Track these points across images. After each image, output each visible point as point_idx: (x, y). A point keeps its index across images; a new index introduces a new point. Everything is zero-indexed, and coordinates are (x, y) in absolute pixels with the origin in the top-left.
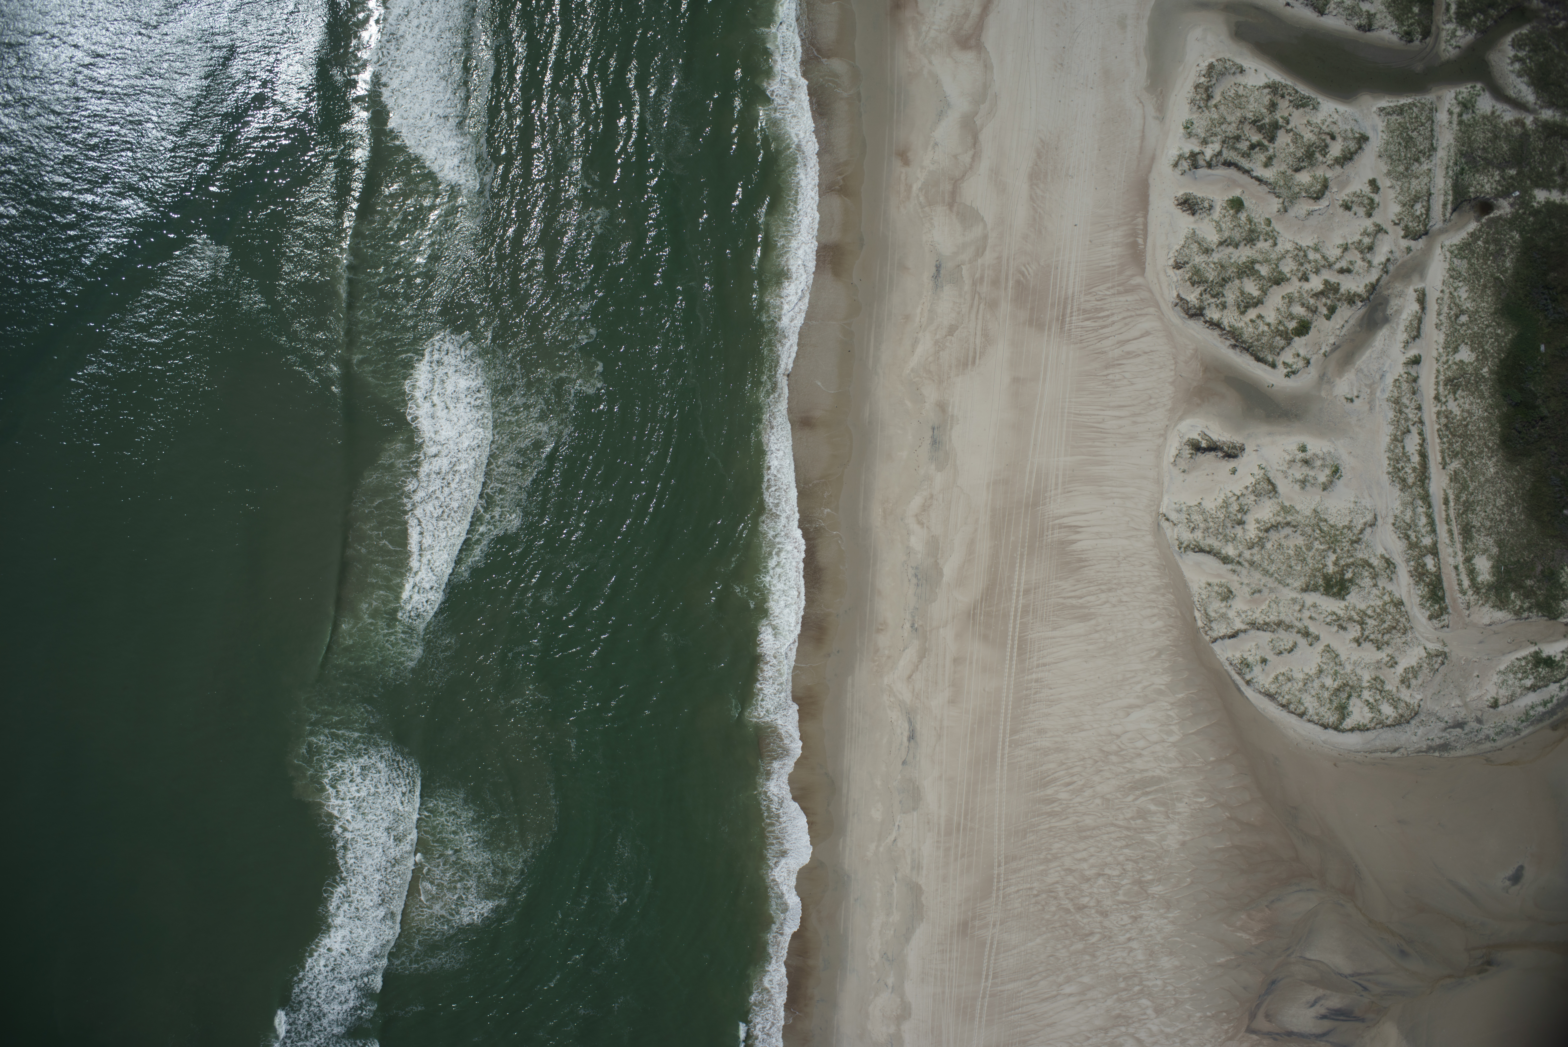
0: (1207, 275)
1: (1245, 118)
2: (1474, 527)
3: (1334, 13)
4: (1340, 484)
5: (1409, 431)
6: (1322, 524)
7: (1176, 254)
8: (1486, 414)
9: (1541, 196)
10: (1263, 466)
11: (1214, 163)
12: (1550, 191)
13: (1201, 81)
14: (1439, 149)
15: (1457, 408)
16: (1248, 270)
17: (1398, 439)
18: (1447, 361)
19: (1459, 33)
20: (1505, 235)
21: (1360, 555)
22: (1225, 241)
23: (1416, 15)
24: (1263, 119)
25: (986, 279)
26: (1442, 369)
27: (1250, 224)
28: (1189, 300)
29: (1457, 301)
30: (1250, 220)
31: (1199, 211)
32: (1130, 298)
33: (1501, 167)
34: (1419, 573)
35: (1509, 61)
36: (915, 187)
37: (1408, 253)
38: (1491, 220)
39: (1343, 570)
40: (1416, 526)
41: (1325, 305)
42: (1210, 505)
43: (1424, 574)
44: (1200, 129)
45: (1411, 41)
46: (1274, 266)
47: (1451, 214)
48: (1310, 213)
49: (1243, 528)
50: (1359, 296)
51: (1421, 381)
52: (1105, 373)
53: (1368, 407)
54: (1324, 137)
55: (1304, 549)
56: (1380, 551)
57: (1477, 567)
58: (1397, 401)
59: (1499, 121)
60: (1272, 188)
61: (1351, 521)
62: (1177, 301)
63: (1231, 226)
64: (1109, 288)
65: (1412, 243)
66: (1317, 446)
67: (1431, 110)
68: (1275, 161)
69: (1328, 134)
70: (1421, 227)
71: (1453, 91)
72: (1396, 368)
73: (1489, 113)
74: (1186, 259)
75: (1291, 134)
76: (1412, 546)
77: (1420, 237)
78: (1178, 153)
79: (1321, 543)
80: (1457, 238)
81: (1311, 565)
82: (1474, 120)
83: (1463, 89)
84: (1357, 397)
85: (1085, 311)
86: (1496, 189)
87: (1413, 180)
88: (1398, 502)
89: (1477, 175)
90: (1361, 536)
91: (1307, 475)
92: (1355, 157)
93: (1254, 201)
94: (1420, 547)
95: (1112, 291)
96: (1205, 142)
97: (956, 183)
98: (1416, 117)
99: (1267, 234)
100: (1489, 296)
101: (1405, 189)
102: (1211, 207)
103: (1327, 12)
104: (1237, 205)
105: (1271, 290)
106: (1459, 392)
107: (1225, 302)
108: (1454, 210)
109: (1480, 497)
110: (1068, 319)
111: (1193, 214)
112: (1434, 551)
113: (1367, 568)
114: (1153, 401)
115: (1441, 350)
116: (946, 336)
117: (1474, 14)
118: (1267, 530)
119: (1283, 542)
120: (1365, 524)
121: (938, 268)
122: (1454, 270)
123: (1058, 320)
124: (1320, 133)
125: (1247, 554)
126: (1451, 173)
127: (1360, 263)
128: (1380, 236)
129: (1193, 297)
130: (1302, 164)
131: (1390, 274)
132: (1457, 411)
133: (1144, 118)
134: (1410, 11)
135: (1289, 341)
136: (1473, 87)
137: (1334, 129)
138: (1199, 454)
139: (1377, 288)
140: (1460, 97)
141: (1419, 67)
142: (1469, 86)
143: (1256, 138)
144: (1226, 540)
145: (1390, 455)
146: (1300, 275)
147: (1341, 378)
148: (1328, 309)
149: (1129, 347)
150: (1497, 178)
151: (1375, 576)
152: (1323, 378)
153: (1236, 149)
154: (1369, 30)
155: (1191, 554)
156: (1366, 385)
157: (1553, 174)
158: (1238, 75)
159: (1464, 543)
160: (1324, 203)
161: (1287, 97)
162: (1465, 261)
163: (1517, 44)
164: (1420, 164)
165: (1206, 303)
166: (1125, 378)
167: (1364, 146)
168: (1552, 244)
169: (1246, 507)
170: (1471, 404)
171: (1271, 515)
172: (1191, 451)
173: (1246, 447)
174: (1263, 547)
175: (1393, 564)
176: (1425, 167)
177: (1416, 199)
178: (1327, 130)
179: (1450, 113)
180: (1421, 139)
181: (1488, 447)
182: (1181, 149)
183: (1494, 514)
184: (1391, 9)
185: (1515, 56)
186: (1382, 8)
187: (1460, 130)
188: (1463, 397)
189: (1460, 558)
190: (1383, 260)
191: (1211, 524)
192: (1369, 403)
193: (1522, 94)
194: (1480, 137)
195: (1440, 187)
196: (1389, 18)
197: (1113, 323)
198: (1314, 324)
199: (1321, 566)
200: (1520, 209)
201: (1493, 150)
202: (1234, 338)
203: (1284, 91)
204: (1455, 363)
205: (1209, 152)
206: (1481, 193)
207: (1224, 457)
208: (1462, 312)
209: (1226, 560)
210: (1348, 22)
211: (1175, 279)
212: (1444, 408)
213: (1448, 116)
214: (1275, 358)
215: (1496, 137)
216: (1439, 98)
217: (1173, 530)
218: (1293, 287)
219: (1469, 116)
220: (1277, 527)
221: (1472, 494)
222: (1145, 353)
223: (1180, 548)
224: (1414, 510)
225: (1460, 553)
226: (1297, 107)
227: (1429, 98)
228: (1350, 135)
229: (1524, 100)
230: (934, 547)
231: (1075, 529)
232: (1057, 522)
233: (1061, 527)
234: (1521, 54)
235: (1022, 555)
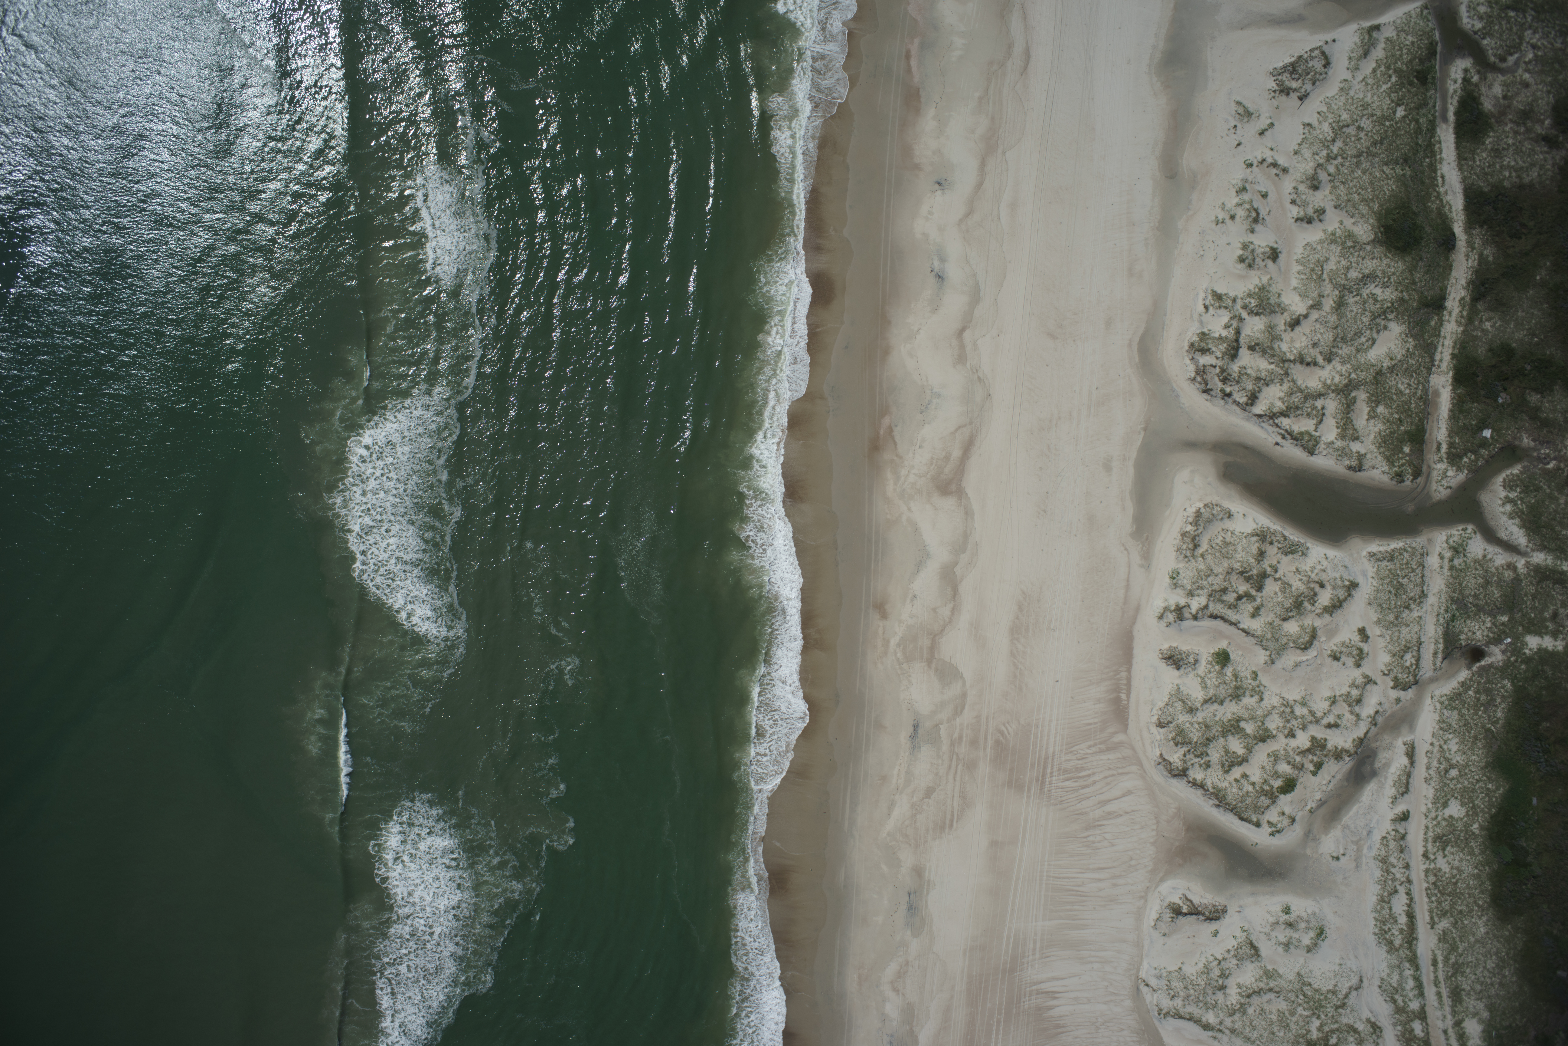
0: (1191, 735)
1: (1232, 569)
2: (1464, 990)
3: (1324, 453)
4: (1325, 945)
5: (1396, 891)
6: (1305, 988)
7: (1160, 713)
8: (1476, 871)
9: (1533, 642)
10: (1245, 928)
11: (1200, 615)
12: (1542, 637)
13: (1187, 529)
14: (1430, 595)
15: (1446, 865)
16: (1233, 727)
17: (1385, 900)
18: (1436, 817)
19: (1450, 473)
20: (1496, 685)
21: (1345, 1020)
22: (1211, 699)
23: (1407, 455)
24: (1251, 570)
25: (964, 739)
26: (1430, 826)
27: (1236, 681)
28: (1172, 760)
29: (1447, 754)
30: (1236, 676)
31: (1184, 666)
32: (1112, 756)
33: (1493, 614)
34: (1406, 1039)
35: (1500, 502)
36: (893, 642)
37: (1397, 704)
38: (1482, 668)
39: (1327, 1036)
40: (1403, 990)
41: (1312, 762)
42: (1190, 970)
43: (1411, 1040)
44: (1186, 580)
45: (1403, 481)
46: (1260, 724)
47: (1442, 663)
48: (1297, 665)
49: (1224, 993)
50: (1347, 751)
51: (1409, 837)
52: (1085, 834)
53: (1354, 864)
54: (1312, 585)
55: (1287, 1013)
56: (1366, 1014)
57: (1467, 1030)
58: (1384, 861)
59: (1490, 565)
60: (1260, 641)
61: (1336, 985)
62: (1160, 760)
63: (1217, 683)
64: (1090, 746)
65: (1401, 694)
66: (1302, 906)
67: (1422, 555)
68: (1262, 611)
69: (1317, 582)
70: (1411, 678)
71: (1444, 533)
72: (1384, 826)
73: (1480, 557)
74: (1169, 719)
75: (1279, 582)
76: (1399, 1010)
77: (1410, 687)
78: (1163, 605)
79: (1305, 1009)
80: (1448, 687)
81: (1294, 1031)
82: (1466, 564)
83: (1454, 532)
84: (1344, 855)
85: (1066, 771)
86: (1487, 636)
87: (1403, 628)
88: (1385, 964)
89: (1468, 622)
90: (1346, 1000)
91: (1291, 938)
92: (1345, 604)
93: (1240, 653)
94: (1407, 1013)
95: (1094, 749)
96: (1191, 594)
97: (935, 638)
98: (1407, 564)
99: (1253, 690)
100: (1480, 749)
101: (1395, 639)
102: (1196, 661)
103: (1316, 452)
104: (1223, 658)
105: (1256, 747)
106: (1448, 848)
107: (1209, 761)
108: (1444, 658)
109: (1470, 959)
110: (1048, 780)
111: (1178, 669)
112: (1422, 1015)
113: (1352, 1033)
114: (1133, 863)
115: (1430, 806)
116: (923, 799)
117: (1465, 454)
118: (1249, 996)
119: (1265, 1006)
120: (1350, 988)
121: (916, 727)
122: (1444, 722)
123: (1037, 780)
124: (1309, 582)
125: (1228, 1022)
126: (1441, 620)
127: (1348, 715)
128: (1368, 687)
129: (1176, 757)
130: (1290, 614)
131: (1378, 726)
132: (1446, 868)
133: (1129, 566)
134: (1401, 451)
135: (1273, 799)
136: (1465, 530)
137: (1324, 577)
138: (1180, 917)
139: (1366, 741)
140: (1451, 541)
141: (1410, 508)
142: (1460, 528)
143: (1243, 588)
144: (1207, 1007)
145: (1376, 915)
146: (1286, 732)
147: (1326, 834)
148: (1315, 765)
149: (1109, 808)
150: (1489, 625)
151: (1360, 1042)
152: (1308, 834)
153: (1222, 601)
154: (1359, 471)
155: (1171, 1020)
156: (1352, 842)
157: (1545, 620)
158: (1226, 521)
159: (1453, 1007)
160: (1312, 653)
161: (1276, 544)
162: (1455, 712)
163: (1509, 485)
164: (1411, 610)
165: (1189, 764)
166: (1105, 839)
167: (1353, 592)
168: (1544, 692)
169: (1227, 972)
170: (1461, 860)
171: (1253, 979)
172: (1172, 915)
173: (1228, 908)
174: (1244, 1013)
175: (1380, 1028)
176: (1416, 614)
177: (1406, 649)
178: (1316, 579)
179: (1442, 557)
180: (1411, 585)
181: (1478, 906)
182: (1166, 600)
183: (1484, 977)
184: (1382, 450)
185: (1507, 497)
186: (1373, 448)
187: (1451, 576)
188: (1453, 854)
189: (1450, 1022)
190: (1372, 712)
191: (1192, 991)
192: (1355, 860)
193: (1513, 537)
194: (1471, 583)
195: (1430, 635)
196: (1380, 458)
197: (1095, 782)
198: (1301, 780)
199: (1304, 1032)
200: (1512, 656)
201: (1485, 597)
202: (1217, 799)
203: (1273, 538)
204: (1445, 819)
205: (1196, 604)
206: (1472, 640)
207: (1206, 920)
208: (1452, 766)
209: (1207, 1027)
210: (1338, 463)
211: (1158, 738)
212: (1432, 866)
213: (1439, 561)
214: (1260, 817)
215: (1488, 583)
216: (1430, 541)
217: (1153, 996)
218: (1279, 744)
219: (1461, 560)
220: (1259, 993)
221: (1461, 955)
222: (1127, 813)
223: (1159, 1014)
224: (1401, 974)
225: (1449, 1017)
226: (1286, 554)
227: (1418, 542)
228: (1339, 583)
229: (1516, 543)
230: (909, 1013)
231: (1052, 995)
232: (1034, 988)
233: (1038, 992)
234: (1513, 495)
235: (998, 1022)
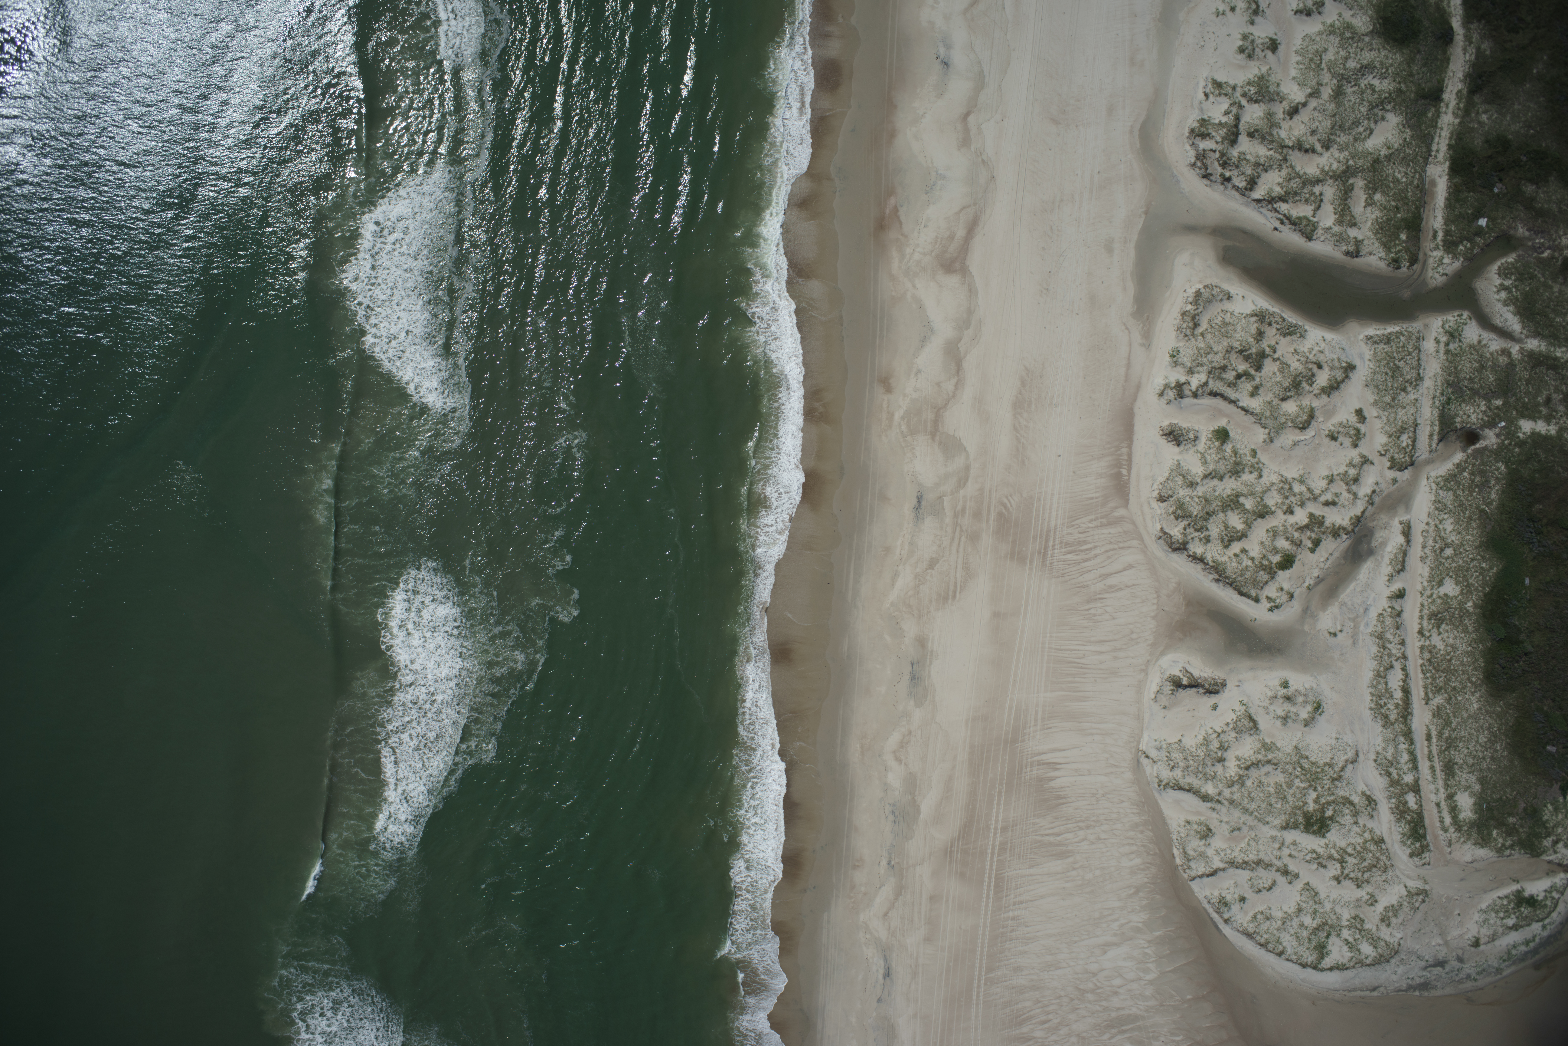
0: (1191, 509)
1: (1232, 348)
2: (1456, 763)
3: (1322, 238)
4: (1322, 720)
5: (1392, 667)
6: (1302, 761)
7: (1160, 487)
8: (1470, 649)
9: (1526, 426)
10: (1244, 702)
11: (1199, 393)
12: (1536, 422)
13: (1188, 309)
14: (1426, 378)
15: (1441, 643)
16: (1233, 503)
17: (1381, 675)
18: (1432, 595)
19: (1446, 261)
20: (1490, 467)
21: (1341, 793)
22: (1210, 474)
23: (1403, 242)
24: (1250, 348)
25: (968, 511)
26: (1426, 603)
27: (1236, 457)
28: (1172, 534)
29: (1442, 534)
30: (1235, 453)
31: (1184, 442)
32: (1113, 530)
33: (1487, 398)
34: (1400, 811)
35: (1495, 290)
36: (897, 416)
37: (1394, 484)
38: (1477, 451)
39: (1323, 808)
40: (1398, 763)
41: (1310, 538)
42: (1190, 742)
43: (1405, 812)
44: (1186, 358)
45: (1399, 268)
46: (1259, 499)
47: (1438, 445)
48: (1296, 444)
49: (1223, 766)
50: (1344, 529)
51: (1405, 615)
52: (1087, 607)
53: (1351, 641)
54: (1310, 366)
55: (1284, 786)
56: (1361, 787)
57: (1459, 804)
58: (1380, 637)
59: (1485, 350)
60: (1259, 419)
61: (1332, 759)
62: (1161, 534)
63: (1216, 459)
64: (1092, 520)
65: (1398, 474)
66: (1299, 681)
67: (1418, 338)
68: (1261, 391)
69: (1315, 363)
70: (1407, 458)
71: (1440, 319)
72: (1381, 603)
73: (1475, 343)
74: (1170, 492)
75: (1278, 363)
76: (1394, 783)
77: (1406, 468)
78: (1164, 382)
79: (1302, 781)
80: (1444, 468)
81: (1291, 803)
82: (1461, 349)
83: (1450, 318)
84: (1341, 631)
85: (1067, 544)
86: (1482, 419)
87: (1400, 410)
88: (1380, 739)
89: (1463, 405)
90: (1342, 773)
91: (1289, 712)
92: (1342, 386)
93: (1240, 431)
94: (1402, 785)
95: (1095, 523)
96: (1191, 371)
97: (939, 411)
98: (1403, 347)
99: (1252, 466)
100: (1474, 529)
101: (1392, 420)
102: (1196, 438)
103: (1314, 237)
104: (1222, 435)
105: (1255, 523)
106: (1443, 626)
107: (1209, 536)
108: (1440, 441)
109: (1463, 734)
110: (1050, 552)
111: (1178, 445)
112: (1416, 788)
113: (1347, 805)
114: (1134, 636)
115: (1425, 584)
116: (927, 569)
117: (1461, 242)
118: (1247, 768)
119: (1263, 779)
120: (1347, 761)
121: (919, 499)
122: (1439, 502)
123: (1039, 553)
124: (1307, 362)
125: (1227, 793)
126: (1437, 403)
127: (1345, 494)
128: (1365, 467)
129: (1176, 531)
130: (1288, 394)
131: (1375, 506)
132: (1440, 646)
133: (1130, 345)
134: (1398, 238)
135: (1272, 575)
136: (1460, 316)
137: (1321, 358)
138: (1180, 690)
139: (1363, 520)
140: (1447, 326)
141: (1406, 294)
142: (1456, 314)
143: (1242, 367)
144: (1206, 778)
145: (1372, 690)
146: (1285, 508)
147: (1324, 611)
148: (1313, 542)
149: (1111, 581)
150: (1483, 408)
151: (1355, 814)
152: (1306, 611)
153: (1222, 379)
154: (1357, 256)
155: (1170, 792)
156: (1349, 619)
157: (1539, 404)
158: (1225, 302)
159: (1446, 780)
160: (1310, 433)
161: (1274, 325)
162: (1451, 493)
163: (1504, 273)
164: (1407, 393)
165: (1189, 538)
166: (1106, 612)
167: (1351, 375)
168: (1537, 475)
169: (1226, 744)
170: (1455, 638)
171: (1252, 752)
172: (1172, 688)
173: (1228, 682)
174: (1243, 785)
175: (1374, 801)
176: (1412, 397)
177: (1402, 430)
178: (1314, 360)
179: (1438, 342)
180: (1407, 368)
181: (1471, 682)
182: (1166, 378)
183: (1477, 751)
184: (1379, 236)
185: (1502, 285)
186: (1370, 234)
187: (1447, 359)
188: (1447, 631)
189: (1442, 795)
190: (1369, 492)
191: (1191, 762)
192: (1352, 637)
193: (1508, 324)
194: (1467, 367)
195: (1426, 417)
196: (1377, 244)
197: (1096, 556)
198: (1299, 557)
199: (1301, 804)
200: (1506, 439)
201: (1479, 380)
202: (1217, 573)
203: (1272, 319)
204: (1440, 597)
205: (1195, 381)
206: (1467, 423)
207: (1205, 693)
208: (1447, 545)
209: (1205, 798)
210: (1336, 248)
211: (1159, 512)
212: (1427, 643)
213: (1435, 345)
214: (1259, 592)
215: (1483, 367)
216: (1426, 326)
217: (1153, 767)
218: (1278, 520)
219: (1456, 345)
220: (1257, 765)
221: (1454, 730)
222: (1128, 587)
223: (1159, 786)
224: (1396, 747)
225: (1442, 790)
226: (1285, 335)
227: (1415, 326)
228: (1337, 364)
229: (1510, 329)
230: (912, 783)
231: (1053, 766)
232: (1036, 758)
233: (1040, 763)
234: (1507, 283)
235: (1000, 792)
